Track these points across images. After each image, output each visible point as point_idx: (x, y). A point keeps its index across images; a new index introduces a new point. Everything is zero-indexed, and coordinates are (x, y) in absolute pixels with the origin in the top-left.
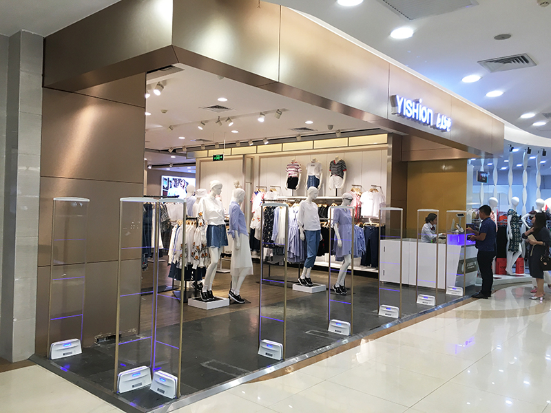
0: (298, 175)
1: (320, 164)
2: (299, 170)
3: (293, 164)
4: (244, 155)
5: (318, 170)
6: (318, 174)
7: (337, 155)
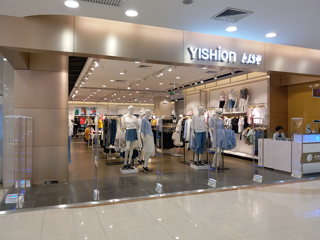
0: (225, 99)
1: (235, 92)
2: (225, 96)
3: (223, 93)
4: (200, 90)
5: (234, 95)
6: (234, 98)
7: (243, 86)
